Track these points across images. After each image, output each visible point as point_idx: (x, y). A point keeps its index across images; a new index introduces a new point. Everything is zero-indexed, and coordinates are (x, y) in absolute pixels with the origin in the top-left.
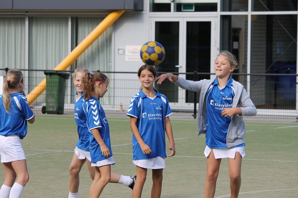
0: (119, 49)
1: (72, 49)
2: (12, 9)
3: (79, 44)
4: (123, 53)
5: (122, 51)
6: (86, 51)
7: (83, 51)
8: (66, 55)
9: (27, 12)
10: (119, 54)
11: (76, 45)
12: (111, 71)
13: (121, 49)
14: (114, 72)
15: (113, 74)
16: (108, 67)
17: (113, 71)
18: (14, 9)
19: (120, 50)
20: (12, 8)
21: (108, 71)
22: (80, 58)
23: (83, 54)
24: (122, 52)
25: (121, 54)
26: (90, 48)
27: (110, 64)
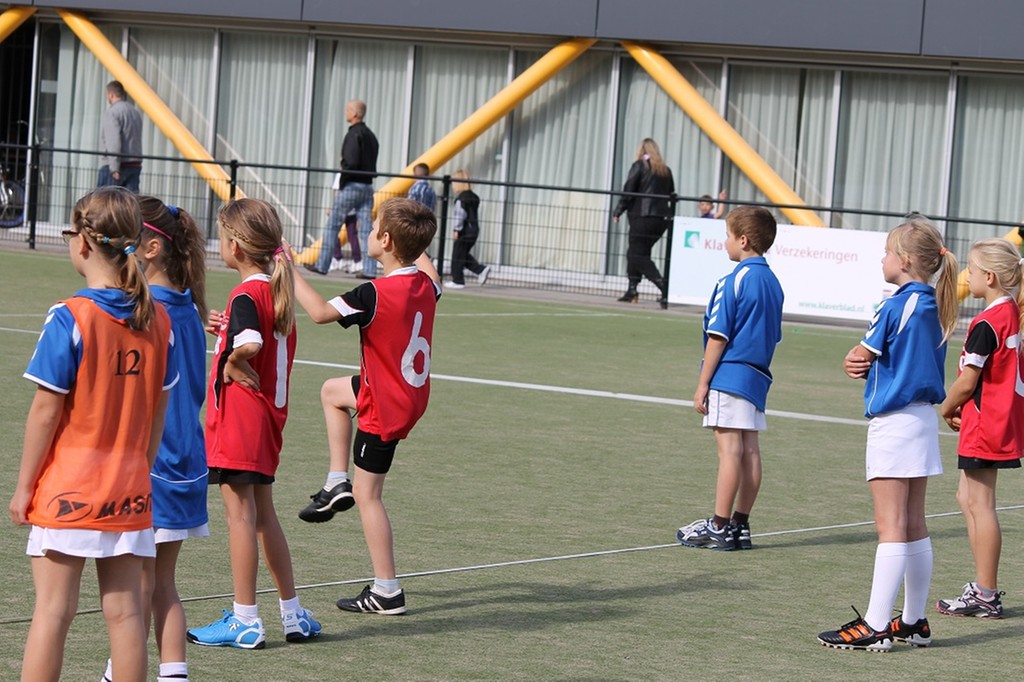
2: (920, 55)
9: (956, 64)
18: (923, 53)
20: (918, 52)
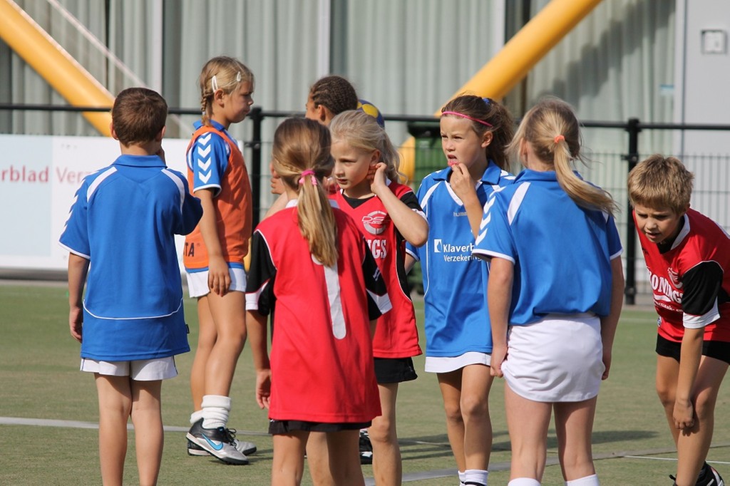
0: (704, 32)
1: (509, 34)
3: (535, 14)
4: (719, 49)
5: (719, 37)
6: (567, 40)
7: (554, 40)
8: (484, 57)
10: (703, 52)
11: (526, 18)
12: (667, 121)
13: (714, 31)
14: (683, 127)
15: (677, 133)
16: (657, 106)
17: (677, 120)
19: (709, 35)
21: (657, 121)
22: (538, 69)
23: (552, 55)
24: (717, 45)
25: (713, 52)
26: (582, 28)
27: (666, 92)
